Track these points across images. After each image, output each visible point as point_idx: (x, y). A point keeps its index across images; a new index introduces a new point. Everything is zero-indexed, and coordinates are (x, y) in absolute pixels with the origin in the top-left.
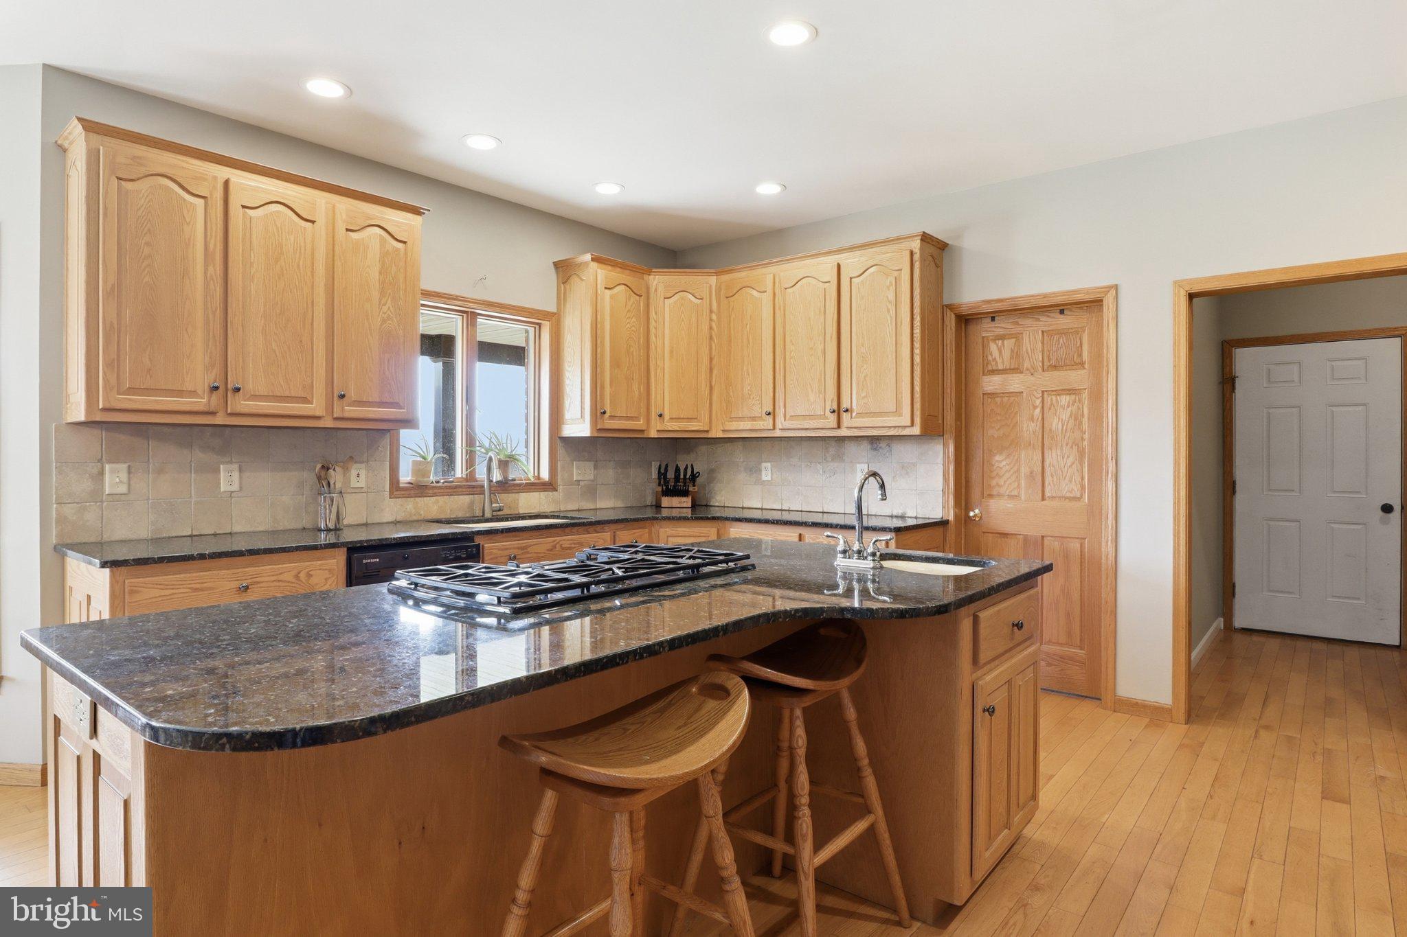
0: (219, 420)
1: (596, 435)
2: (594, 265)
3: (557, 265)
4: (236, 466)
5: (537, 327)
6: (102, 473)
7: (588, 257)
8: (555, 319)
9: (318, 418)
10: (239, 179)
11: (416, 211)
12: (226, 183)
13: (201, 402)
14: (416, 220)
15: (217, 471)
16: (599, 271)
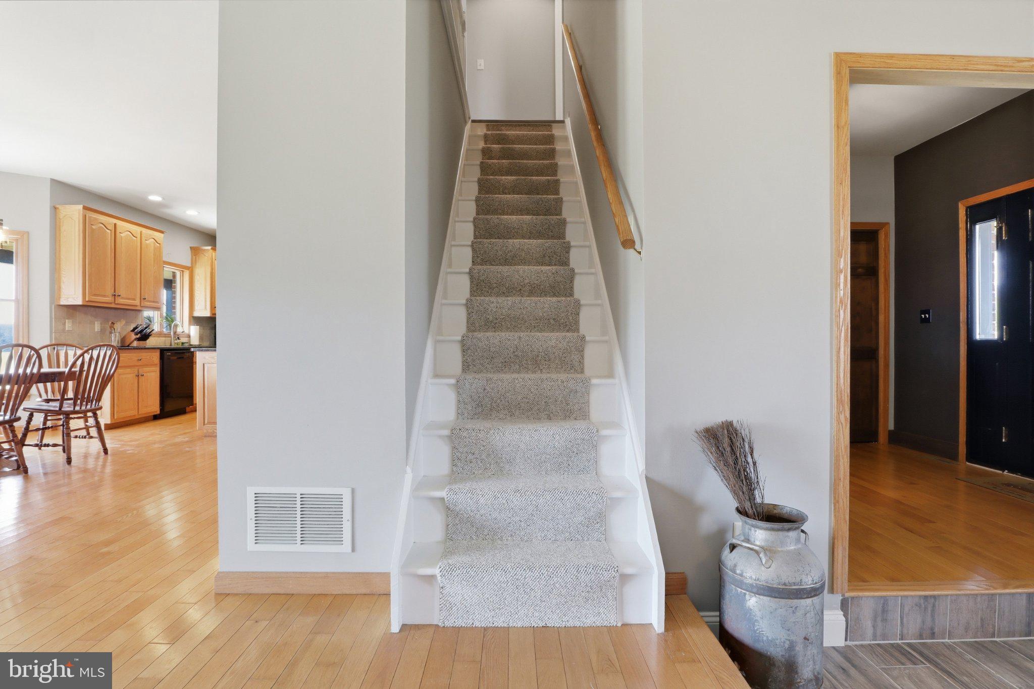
0: (113, 306)
1: (212, 316)
2: (211, 251)
3: (191, 247)
4: (99, 322)
5: (182, 272)
6: (65, 323)
7: (210, 248)
8: (191, 269)
9: (136, 306)
10: (119, 222)
11: (162, 232)
12: (115, 224)
13: (109, 299)
14: (162, 235)
15: (94, 324)
16: (213, 253)
